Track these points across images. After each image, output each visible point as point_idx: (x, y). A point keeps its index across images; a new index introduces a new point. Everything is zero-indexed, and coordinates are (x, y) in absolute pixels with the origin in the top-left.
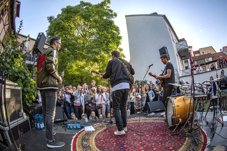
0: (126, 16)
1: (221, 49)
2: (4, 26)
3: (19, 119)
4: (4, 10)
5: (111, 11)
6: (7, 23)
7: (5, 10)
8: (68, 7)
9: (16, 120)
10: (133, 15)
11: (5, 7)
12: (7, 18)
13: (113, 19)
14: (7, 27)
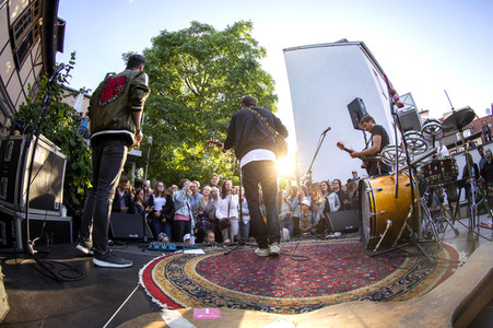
0: (285, 50)
1: (488, 110)
2: (34, 65)
3: (49, 212)
4: (34, 33)
5: (255, 43)
6: (40, 61)
7: (36, 35)
8: (163, 33)
9: (44, 212)
10: (299, 48)
11: (36, 27)
12: (40, 51)
13: (257, 60)
14: (38, 69)
